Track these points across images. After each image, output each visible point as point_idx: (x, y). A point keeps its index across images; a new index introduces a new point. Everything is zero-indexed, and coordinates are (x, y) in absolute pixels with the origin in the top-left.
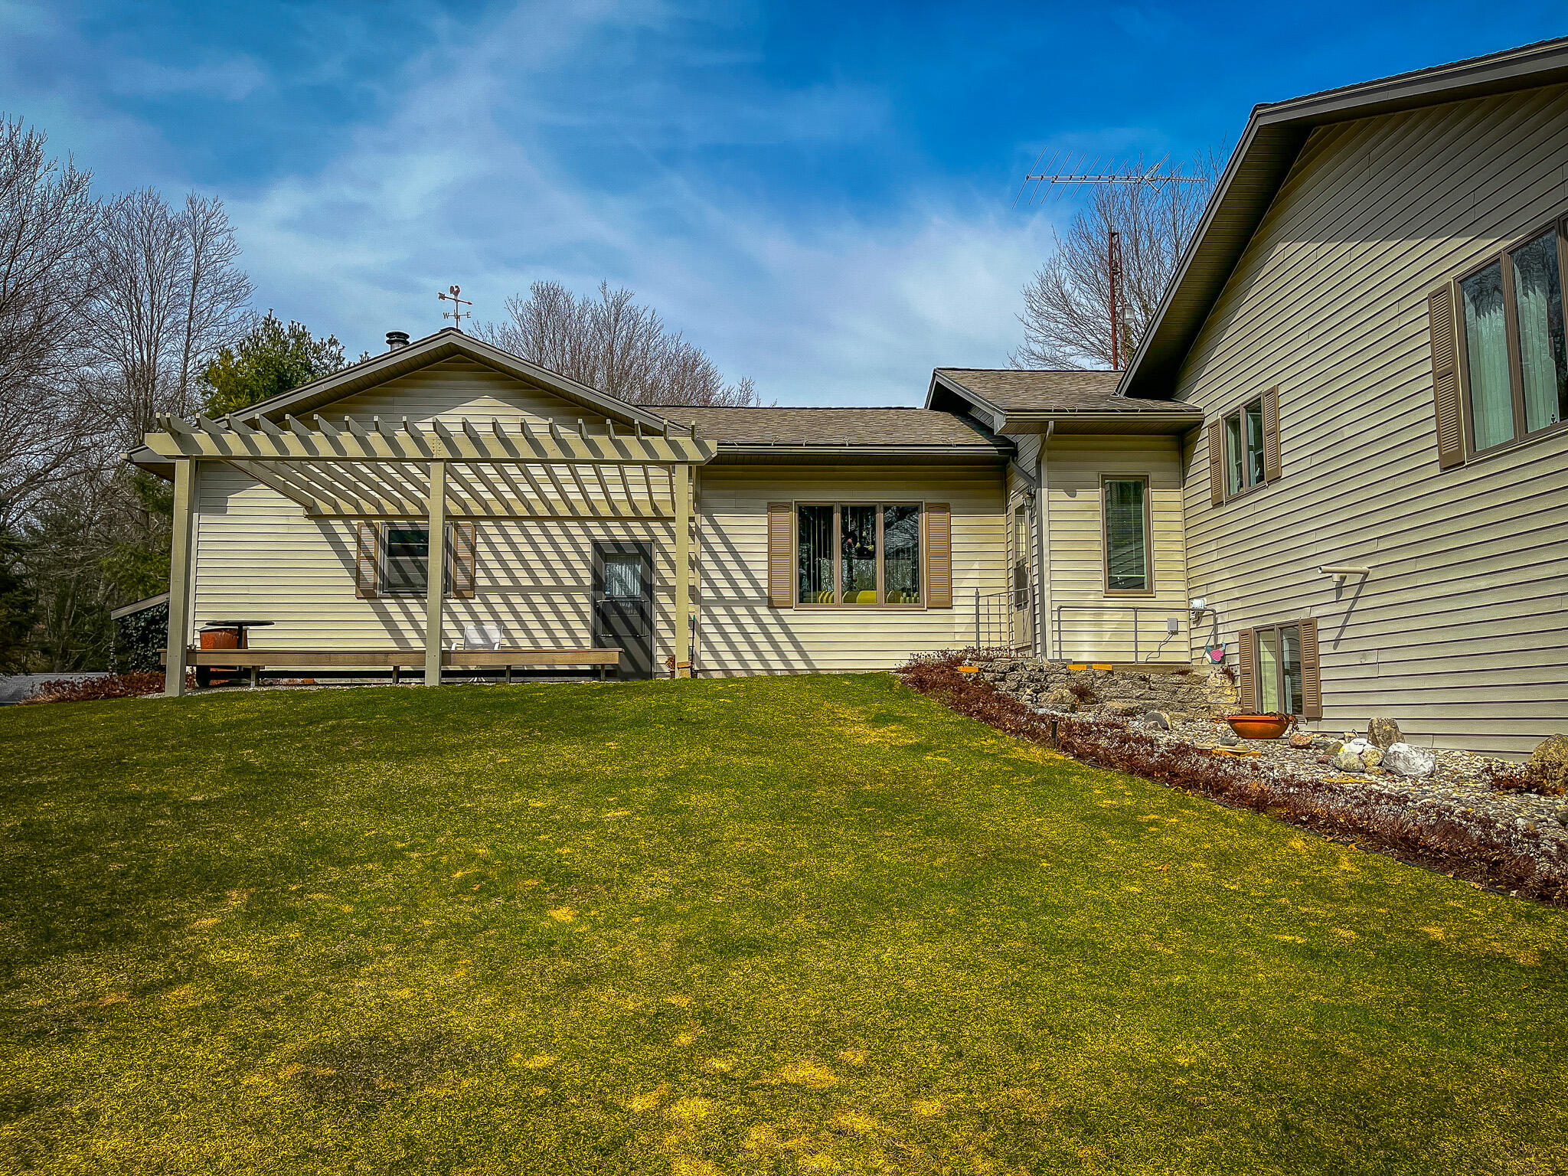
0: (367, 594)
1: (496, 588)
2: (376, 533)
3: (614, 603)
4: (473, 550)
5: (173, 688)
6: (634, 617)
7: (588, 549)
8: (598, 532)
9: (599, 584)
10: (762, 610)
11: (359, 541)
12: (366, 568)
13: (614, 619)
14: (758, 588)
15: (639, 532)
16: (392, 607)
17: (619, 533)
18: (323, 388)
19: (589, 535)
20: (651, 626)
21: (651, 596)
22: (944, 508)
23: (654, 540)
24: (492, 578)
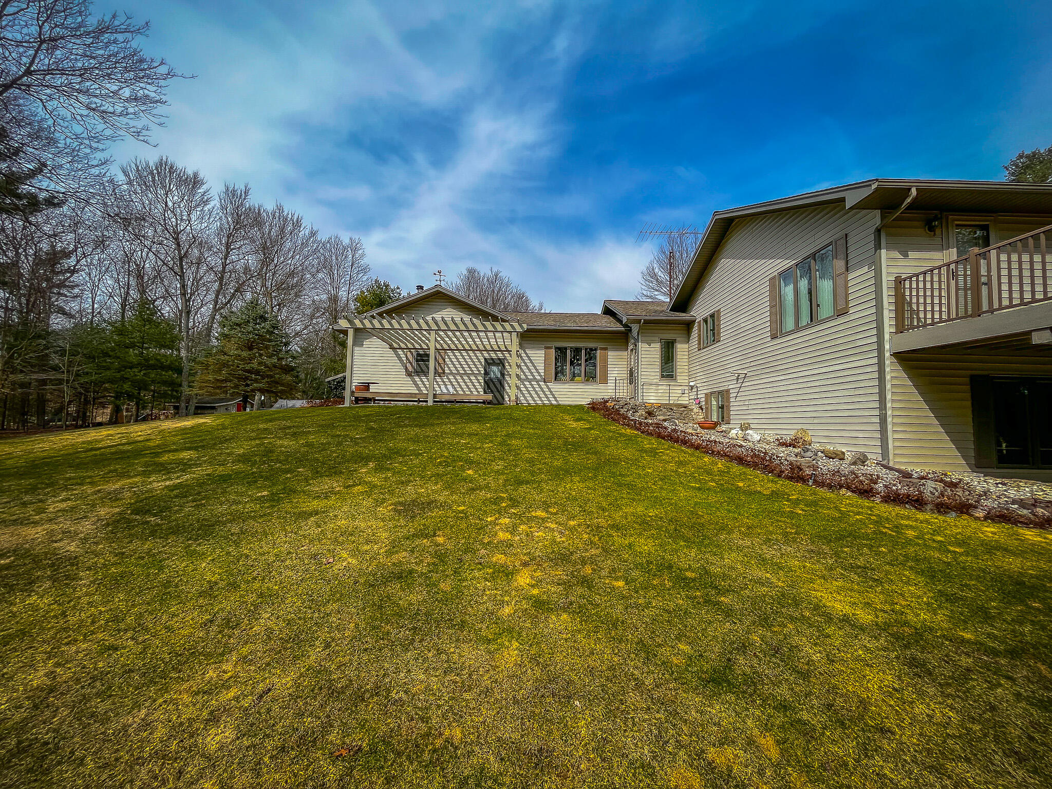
0: (409, 374)
1: (451, 373)
2: (412, 354)
3: (491, 379)
4: (444, 360)
5: (347, 404)
6: (498, 386)
7: (483, 361)
8: (486, 355)
9: (486, 373)
10: (542, 383)
11: (407, 357)
12: (408, 365)
13: (491, 385)
14: (541, 376)
15: (500, 355)
16: (417, 379)
17: (493, 355)
18: (396, 305)
19: (483, 356)
20: (504, 388)
21: (504, 377)
22: (606, 349)
23: (505, 358)
24: (450, 370)
